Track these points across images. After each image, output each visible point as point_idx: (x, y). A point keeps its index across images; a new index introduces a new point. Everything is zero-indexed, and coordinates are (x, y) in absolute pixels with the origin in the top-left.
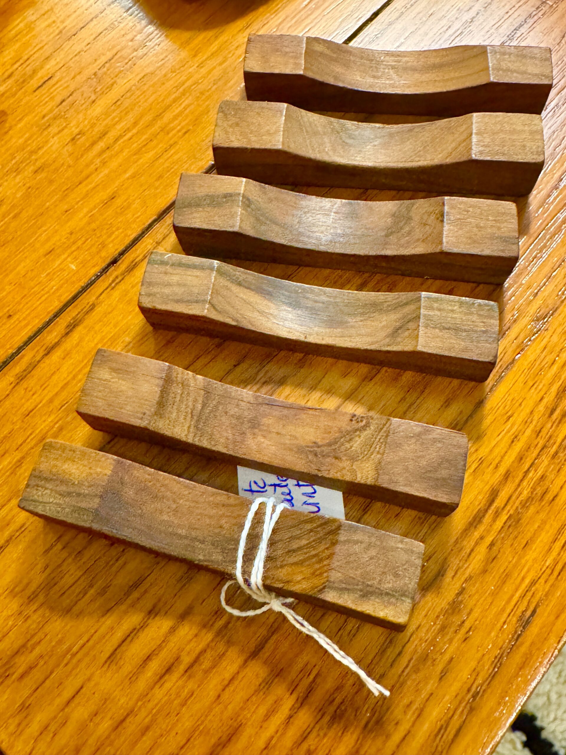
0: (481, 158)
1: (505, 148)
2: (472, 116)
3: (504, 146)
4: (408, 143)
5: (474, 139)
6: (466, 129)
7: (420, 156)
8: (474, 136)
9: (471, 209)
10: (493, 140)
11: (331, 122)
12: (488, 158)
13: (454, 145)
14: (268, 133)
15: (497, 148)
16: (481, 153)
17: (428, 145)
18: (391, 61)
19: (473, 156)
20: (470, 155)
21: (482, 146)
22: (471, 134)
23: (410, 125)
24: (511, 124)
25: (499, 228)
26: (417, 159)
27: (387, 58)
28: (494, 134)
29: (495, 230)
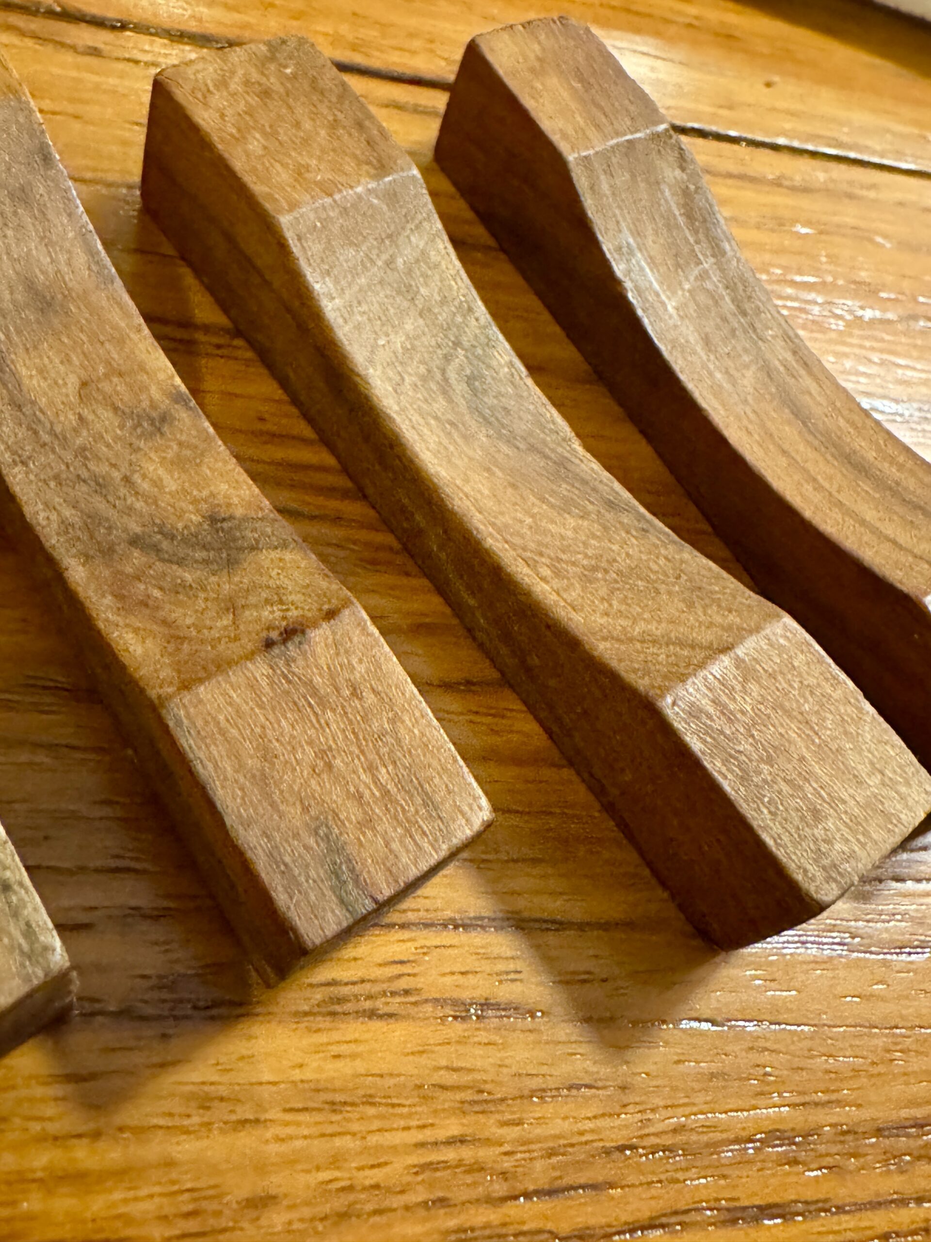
0: (679, 725)
1: (765, 768)
2: (779, 617)
3: (770, 761)
4: (572, 522)
5: (721, 666)
6: (729, 628)
7: (557, 573)
8: (726, 660)
9: (370, 699)
10: (759, 720)
11: (470, 310)
12: (696, 745)
13: (657, 629)
14: (300, 172)
15: (745, 746)
16: (695, 713)
17: (606, 571)
18: (778, 354)
19: (669, 700)
20: (664, 690)
21: (715, 702)
22: (726, 649)
23: (626, 495)
24: (846, 733)
25: (367, 823)
26: (546, 572)
27: (779, 344)
28: (778, 706)
29: (351, 813)
